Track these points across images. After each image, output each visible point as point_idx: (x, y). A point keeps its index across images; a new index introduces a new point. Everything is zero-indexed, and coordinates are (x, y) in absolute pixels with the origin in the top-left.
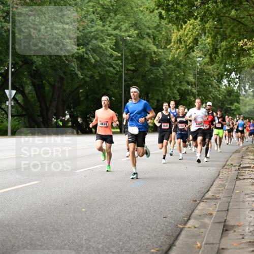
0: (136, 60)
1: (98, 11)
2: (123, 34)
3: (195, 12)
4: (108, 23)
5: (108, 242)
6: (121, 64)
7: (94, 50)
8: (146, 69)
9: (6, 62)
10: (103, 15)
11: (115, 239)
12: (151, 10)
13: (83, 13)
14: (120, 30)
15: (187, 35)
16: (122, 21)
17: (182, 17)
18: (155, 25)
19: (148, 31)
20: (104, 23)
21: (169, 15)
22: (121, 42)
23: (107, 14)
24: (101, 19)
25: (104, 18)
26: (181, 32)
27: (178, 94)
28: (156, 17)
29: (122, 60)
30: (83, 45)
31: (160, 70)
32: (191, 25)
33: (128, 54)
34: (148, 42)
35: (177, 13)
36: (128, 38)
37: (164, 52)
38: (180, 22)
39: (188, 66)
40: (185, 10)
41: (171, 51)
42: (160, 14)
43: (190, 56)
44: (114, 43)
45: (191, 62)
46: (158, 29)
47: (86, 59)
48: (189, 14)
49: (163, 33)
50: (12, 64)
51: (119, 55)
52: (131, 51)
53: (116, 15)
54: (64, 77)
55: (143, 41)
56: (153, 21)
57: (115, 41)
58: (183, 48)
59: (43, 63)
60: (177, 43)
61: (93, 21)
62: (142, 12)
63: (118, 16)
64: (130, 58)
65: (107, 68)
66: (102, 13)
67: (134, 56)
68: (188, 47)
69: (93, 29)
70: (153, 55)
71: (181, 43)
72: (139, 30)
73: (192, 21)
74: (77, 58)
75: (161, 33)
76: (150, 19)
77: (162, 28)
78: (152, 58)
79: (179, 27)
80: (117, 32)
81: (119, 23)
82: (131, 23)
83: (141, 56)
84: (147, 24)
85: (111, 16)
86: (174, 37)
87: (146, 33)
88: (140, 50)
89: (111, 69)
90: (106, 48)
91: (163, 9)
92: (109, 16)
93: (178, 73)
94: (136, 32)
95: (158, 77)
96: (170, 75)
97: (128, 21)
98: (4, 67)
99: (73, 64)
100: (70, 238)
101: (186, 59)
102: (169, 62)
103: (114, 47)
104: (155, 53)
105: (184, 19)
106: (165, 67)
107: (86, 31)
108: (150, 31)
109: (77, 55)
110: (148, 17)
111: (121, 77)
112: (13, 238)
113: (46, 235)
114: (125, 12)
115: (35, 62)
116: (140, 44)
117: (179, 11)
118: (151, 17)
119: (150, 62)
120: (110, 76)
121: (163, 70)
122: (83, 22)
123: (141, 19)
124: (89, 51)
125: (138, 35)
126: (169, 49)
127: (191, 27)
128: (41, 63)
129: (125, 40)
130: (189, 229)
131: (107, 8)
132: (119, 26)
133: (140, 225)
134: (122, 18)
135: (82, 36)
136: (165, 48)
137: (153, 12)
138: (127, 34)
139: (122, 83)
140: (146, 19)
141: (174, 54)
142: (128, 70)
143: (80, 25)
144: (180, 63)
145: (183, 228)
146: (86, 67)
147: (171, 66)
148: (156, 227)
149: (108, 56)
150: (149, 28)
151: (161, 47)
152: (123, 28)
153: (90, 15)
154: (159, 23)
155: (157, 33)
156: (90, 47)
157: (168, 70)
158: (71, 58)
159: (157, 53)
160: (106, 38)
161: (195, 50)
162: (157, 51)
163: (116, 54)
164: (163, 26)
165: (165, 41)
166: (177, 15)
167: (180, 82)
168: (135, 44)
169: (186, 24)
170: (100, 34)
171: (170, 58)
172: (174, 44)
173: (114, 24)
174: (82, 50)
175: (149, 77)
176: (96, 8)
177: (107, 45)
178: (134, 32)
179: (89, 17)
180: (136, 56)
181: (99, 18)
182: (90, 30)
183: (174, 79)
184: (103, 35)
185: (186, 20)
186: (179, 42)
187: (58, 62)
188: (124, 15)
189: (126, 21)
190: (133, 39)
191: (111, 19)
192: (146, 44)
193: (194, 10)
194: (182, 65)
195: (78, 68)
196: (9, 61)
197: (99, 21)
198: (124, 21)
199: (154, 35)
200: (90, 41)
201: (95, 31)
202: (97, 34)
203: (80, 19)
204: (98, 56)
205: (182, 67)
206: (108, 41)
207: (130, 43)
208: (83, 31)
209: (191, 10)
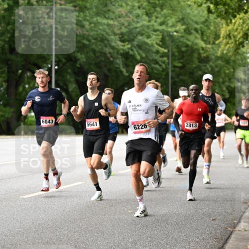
0: (183, 57)
1: (144, 6)
2: (170, 29)
3: (245, 5)
4: (154, 18)
5: (155, 245)
6: (167, 61)
7: (140, 47)
8: (194, 66)
9: (49, 59)
10: (149, 10)
11: (161, 242)
12: (199, 4)
13: (129, 8)
14: (167, 25)
15: (237, 29)
16: (168, 16)
17: (231, 11)
18: (203, 19)
19: (196, 26)
20: (150, 19)
21: (218, 9)
22: (167, 38)
23: (153, 9)
24: (147, 14)
25: (150, 13)
26: (230, 27)
27: (227, 91)
28: (203, 11)
29: (168, 57)
30: (129, 41)
31: (208, 66)
32: (240, 19)
33: (175, 50)
34: (196, 38)
35: (227, 7)
36: (175, 33)
37: (212, 48)
39: (238, 62)
40: (234, 3)
41: (220, 47)
42: (209, 8)
43: (240, 51)
44: (160, 39)
45: (241, 58)
46: (206, 24)
47: (131, 55)
48: (238, 8)
49: (212, 28)
50: (56, 61)
51: (166, 51)
52: (178, 47)
53: (162, 10)
54: (109, 74)
55: (191, 36)
56: (201, 16)
57: (161, 37)
58: (232, 43)
59: (87, 60)
60: (226, 38)
61: (138, 16)
62: (189, 6)
63: (165, 11)
64: (177, 54)
65: (153, 65)
66: (148, 8)
67: (181, 52)
68: (237, 43)
69: (139, 25)
70: (202, 51)
71: (230, 38)
72: (187, 25)
73: (242, 15)
74: (122, 55)
75: (209, 28)
76: (198, 14)
77: (210, 23)
78: (199, 54)
79: (229, 21)
80: (163, 27)
81: (166, 18)
82: (178, 18)
83: (189, 52)
84: (195, 19)
85: (157, 11)
86: (223, 32)
87: (193, 28)
88: (187, 46)
89: (157, 66)
90: (152, 45)
91: (212, 3)
92: (155, 10)
93: (228, 69)
94: (184, 27)
96: (219, 72)
97: (175, 15)
98: (47, 64)
99: (118, 61)
101: (235, 55)
102: (218, 58)
103: (161, 43)
104: (203, 49)
105: (233, 13)
106: (213, 63)
107: (132, 27)
108: (198, 27)
109: (122, 52)
110: (196, 12)
111: (167, 74)
112: (57, 240)
113: (91, 237)
114: (171, 7)
115: (79, 59)
116: (187, 39)
117: (228, 5)
118: (199, 11)
119: (198, 58)
120: (157, 74)
121: (211, 66)
122: (129, 17)
123: (189, 14)
124: (135, 47)
125: (185, 30)
126: (218, 44)
127: (241, 21)
128: (85, 60)
129: (171, 36)
130: (239, 232)
131: (153, 3)
132: (165, 22)
133: (188, 228)
134: (169, 13)
135: (128, 32)
136: (214, 43)
137: (200, 5)
138: (173, 29)
139: (168, 80)
140: (194, 13)
141: (223, 50)
142: (175, 67)
143: (125, 21)
144: (229, 59)
145: (233, 231)
146: (131, 64)
147: (219, 62)
148: (205, 229)
149: (154, 53)
150: (197, 23)
151: (209, 43)
152: (170, 23)
153: (136, 9)
154: (207, 18)
155: (205, 28)
156: (135, 43)
157: (217, 66)
158: (115, 54)
159: (205, 49)
160: (153, 34)
161: (245, 45)
162: (206, 47)
163: (162, 50)
164: (212, 21)
165: (213, 37)
166: (226, 9)
167: (230, 79)
168: (182, 39)
169: (236, 19)
170: (146, 30)
171: (219, 54)
172: (223, 39)
173: (160, 19)
174: (127, 46)
175: (197, 74)
176: (142, 2)
177: (153, 41)
178: (181, 27)
179: (134, 12)
180: (183, 52)
181: (145, 13)
182: (135, 25)
183: (223, 76)
184: (149, 31)
185: (235, 14)
186: (228, 37)
187: (103, 59)
188: (171, 10)
189: (173, 16)
190: (180, 35)
191: (157, 14)
192: (194, 40)
193: (245, 4)
194: (231, 61)
195: (123, 65)
196: (52, 58)
197: (144, 16)
198: (170, 16)
199: (203, 30)
200: (135, 37)
201: (141, 27)
202: (143, 30)
203: (125, 14)
204: (144, 52)
205: (232, 63)
206: (154, 37)
207: (177, 39)
208: (129, 27)
209: (241, 4)
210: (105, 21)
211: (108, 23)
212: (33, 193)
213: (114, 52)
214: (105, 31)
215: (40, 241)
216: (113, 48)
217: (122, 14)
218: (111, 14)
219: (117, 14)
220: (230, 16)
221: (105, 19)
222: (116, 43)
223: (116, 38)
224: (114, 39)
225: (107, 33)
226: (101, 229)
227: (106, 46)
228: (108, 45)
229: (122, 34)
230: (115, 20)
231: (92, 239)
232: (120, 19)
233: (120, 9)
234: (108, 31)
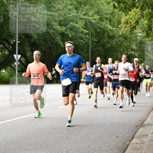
0: (98, 35)
1: (74, 3)
2: (90, 18)
3: (137, 4)
4: (80, 11)
6: (88, 38)
7: (71, 29)
8: (105, 41)
9: (14, 37)
10: (77, 6)
11: (84, 151)
12: (108, 3)
13: (64, 5)
14: (88, 16)
15: (132, 18)
18: (111, 12)
19: (106, 16)
20: (78, 11)
21: (120, 6)
22: (88, 24)
23: (79, 5)
24: (76, 9)
25: (78, 8)
26: (128, 17)
28: (111, 7)
29: (89, 35)
30: (64, 25)
31: (114, 41)
32: (134, 12)
33: (93, 31)
34: (106, 23)
35: (125, 4)
36: (93, 21)
37: (117, 30)
38: (127, 10)
39: (132, 39)
40: (130, 2)
42: (114, 5)
43: (133, 32)
44: (84, 24)
45: (135, 36)
46: (112, 15)
47: (66, 34)
48: (132, 5)
49: (116, 17)
50: (18, 38)
51: (87, 32)
52: (95, 29)
53: (85, 6)
54: (52, 46)
55: (103, 23)
56: (109, 10)
57: (84, 23)
58: (129, 27)
59: (38, 37)
60: (125, 24)
61: (70, 10)
62: (102, 3)
63: (87, 6)
64: (94, 33)
65: (80, 40)
66: (76, 5)
68: (132, 27)
69: (71, 15)
70: (110, 32)
71: (128, 24)
72: (101, 15)
73: (135, 9)
74: (60, 34)
75: (114, 18)
76: (107, 8)
77: (115, 14)
78: (108, 34)
79: (127, 13)
80: (86, 17)
81: (87, 11)
82: (95, 11)
83: (102, 32)
84: (106, 12)
85: (82, 7)
86: (123, 20)
87: (105, 18)
88: (101, 28)
89: (82, 41)
90: (79, 28)
91: (116, 2)
92: (81, 6)
93: (126, 43)
94: (99, 17)
95: (113, 46)
96: (120, 45)
97: (93, 9)
98: (13, 40)
99: (57, 38)
100: (56, 151)
101: (131, 34)
102: (120, 36)
103: (84, 27)
104: (111, 30)
105: (129, 8)
106: (117, 39)
107: (66, 16)
108: (108, 16)
109: (60, 32)
111: (88, 46)
113: (40, 148)
114: (91, 4)
115: (33, 37)
116: (101, 24)
117: (126, 3)
119: (108, 36)
120: (82, 46)
121: (116, 41)
122: (64, 10)
123: (102, 8)
124: (68, 29)
125: (99, 19)
126: (120, 28)
127: (134, 13)
128: (37, 37)
129: (91, 23)
130: (133, 145)
131: (79, 2)
132: (87, 13)
133: (101, 142)
134: (90, 8)
135: (64, 20)
136: (117, 27)
137: (109, 4)
138: (92, 18)
139: (89, 50)
140: (105, 8)
141: (123, 31)
142: (93, 41)
143: (62, 13)
145: (129, 144)
147: (121, 38)
148: (112, 143)
149: (80, 33)
150: (107, 14)
151: (115, 27)
152: (90, 14)
153: (69, 6)
154: (113, 11)
155: (112, 17)
156: (68, 27)
157: (119, 41)
158: (56, 34)
159: (112, 30)
160: (79, 21)
161: (137, 28)
162: (112, 29)
163: (85, 31)
164: (116, 13)
165: (117, 23)
166: (125, 6)
167: (127, 49)
168: (97, 24)
169: (131, 12)
170: (75, 18)
171: (121, 34)
172: (123, 25)
173: (84, 12)
174: (63, 29)
175: (107, 46)
176: (73, 1)
177: (80, 25)
178: (97, 17)
179: (68, 7)
180: (98, 32)
181: (74, 8)
182: (68, 15)
183: (123, 47)
184: (77, 19)
185: (131, 8)
186: (126, 23)
187: (48, 36)
188: (91, 6)
189: (92, 10)
190: (96, 21)
191: (82, 8)
192: (105, 25)
193: (136, 2)
194: (128, 38)
195: (61, 40)
196: (16, 36)
197: (74, 10)
198: (90, 10)
199: (110, 19)
200: (68, 23)
201: (72, 16)
202: (73, 18)
203: (62, 9)
204: (73, 32)
205: (128, 40)
206: (80, 23)
207: (94, 24)
208: (64, 17)
209: (134, 2)
210: (50, 13)
211: (51, 14)
212: (4, 121)
213: (55, 33)
214: (49, 19)
215: (8, 151)
216: (54, 30)
217: (60, 9)
218: (54, 8)
219: (57, 8)
220: (128, 10)
221: (49, 11)
222: (56, 27)
223: (56, 24)
224: (55, 24)
225: (50, 21)
226: (47, 143)
227: (50, 29)
228: (51, 28)
229: (60, 21)
230: (55, 12)
231: (41, 149)
232: (59, 12)
233: (59, 5)
234: (51, 19)
